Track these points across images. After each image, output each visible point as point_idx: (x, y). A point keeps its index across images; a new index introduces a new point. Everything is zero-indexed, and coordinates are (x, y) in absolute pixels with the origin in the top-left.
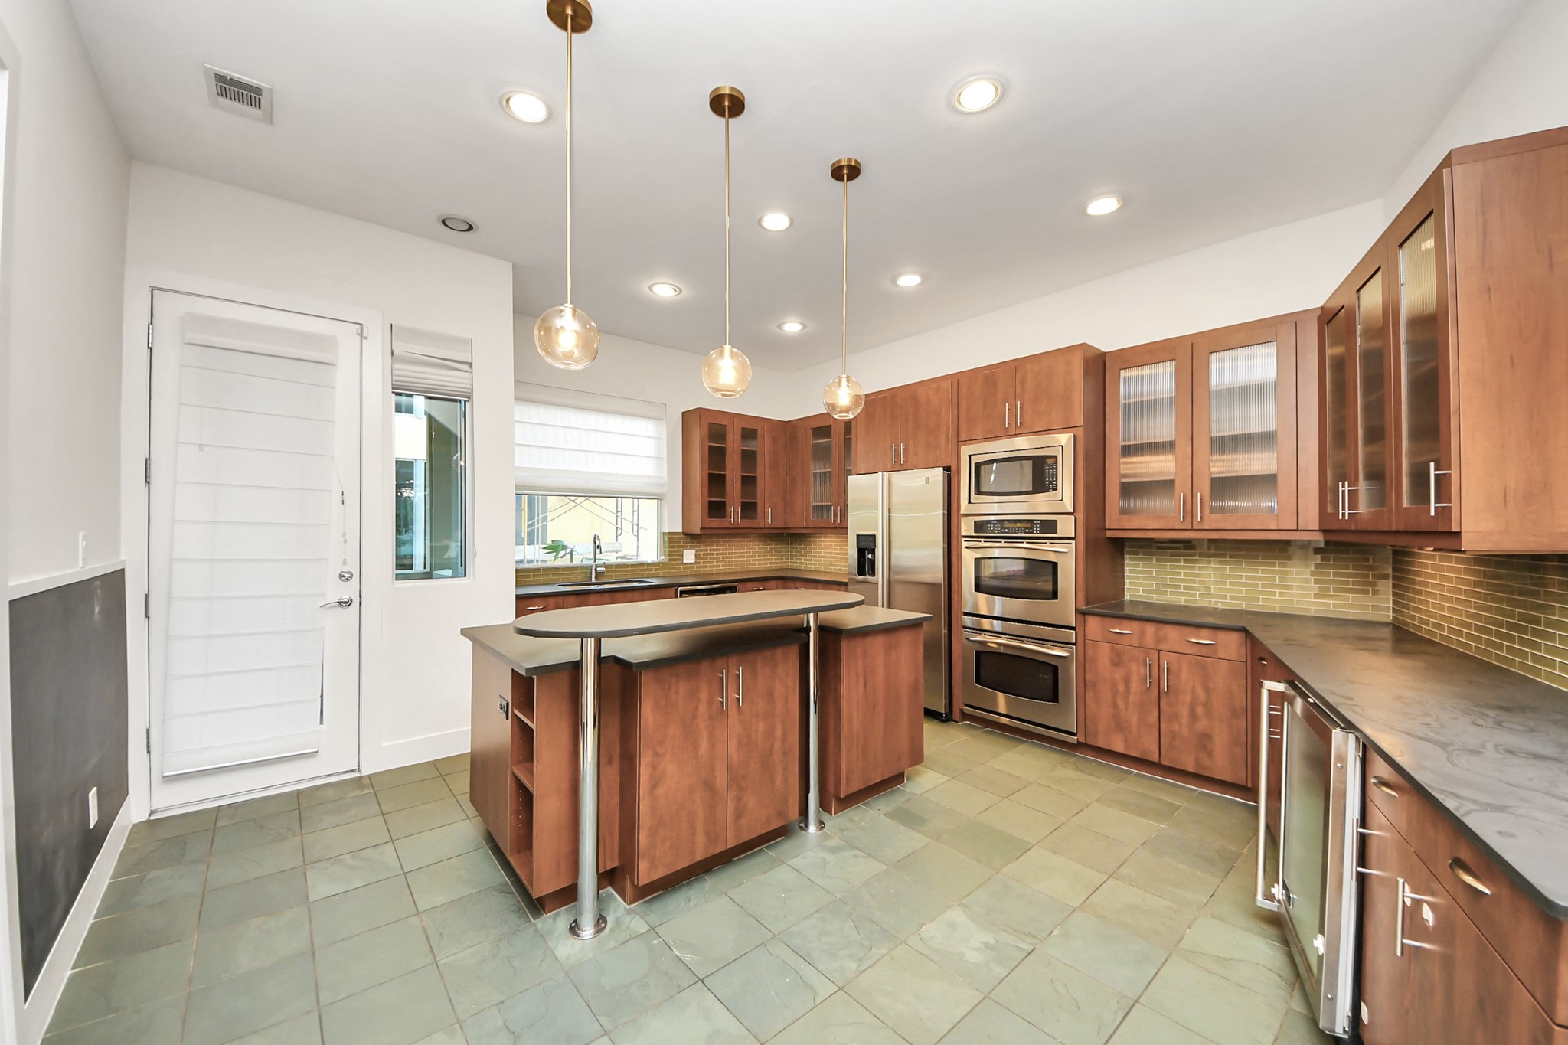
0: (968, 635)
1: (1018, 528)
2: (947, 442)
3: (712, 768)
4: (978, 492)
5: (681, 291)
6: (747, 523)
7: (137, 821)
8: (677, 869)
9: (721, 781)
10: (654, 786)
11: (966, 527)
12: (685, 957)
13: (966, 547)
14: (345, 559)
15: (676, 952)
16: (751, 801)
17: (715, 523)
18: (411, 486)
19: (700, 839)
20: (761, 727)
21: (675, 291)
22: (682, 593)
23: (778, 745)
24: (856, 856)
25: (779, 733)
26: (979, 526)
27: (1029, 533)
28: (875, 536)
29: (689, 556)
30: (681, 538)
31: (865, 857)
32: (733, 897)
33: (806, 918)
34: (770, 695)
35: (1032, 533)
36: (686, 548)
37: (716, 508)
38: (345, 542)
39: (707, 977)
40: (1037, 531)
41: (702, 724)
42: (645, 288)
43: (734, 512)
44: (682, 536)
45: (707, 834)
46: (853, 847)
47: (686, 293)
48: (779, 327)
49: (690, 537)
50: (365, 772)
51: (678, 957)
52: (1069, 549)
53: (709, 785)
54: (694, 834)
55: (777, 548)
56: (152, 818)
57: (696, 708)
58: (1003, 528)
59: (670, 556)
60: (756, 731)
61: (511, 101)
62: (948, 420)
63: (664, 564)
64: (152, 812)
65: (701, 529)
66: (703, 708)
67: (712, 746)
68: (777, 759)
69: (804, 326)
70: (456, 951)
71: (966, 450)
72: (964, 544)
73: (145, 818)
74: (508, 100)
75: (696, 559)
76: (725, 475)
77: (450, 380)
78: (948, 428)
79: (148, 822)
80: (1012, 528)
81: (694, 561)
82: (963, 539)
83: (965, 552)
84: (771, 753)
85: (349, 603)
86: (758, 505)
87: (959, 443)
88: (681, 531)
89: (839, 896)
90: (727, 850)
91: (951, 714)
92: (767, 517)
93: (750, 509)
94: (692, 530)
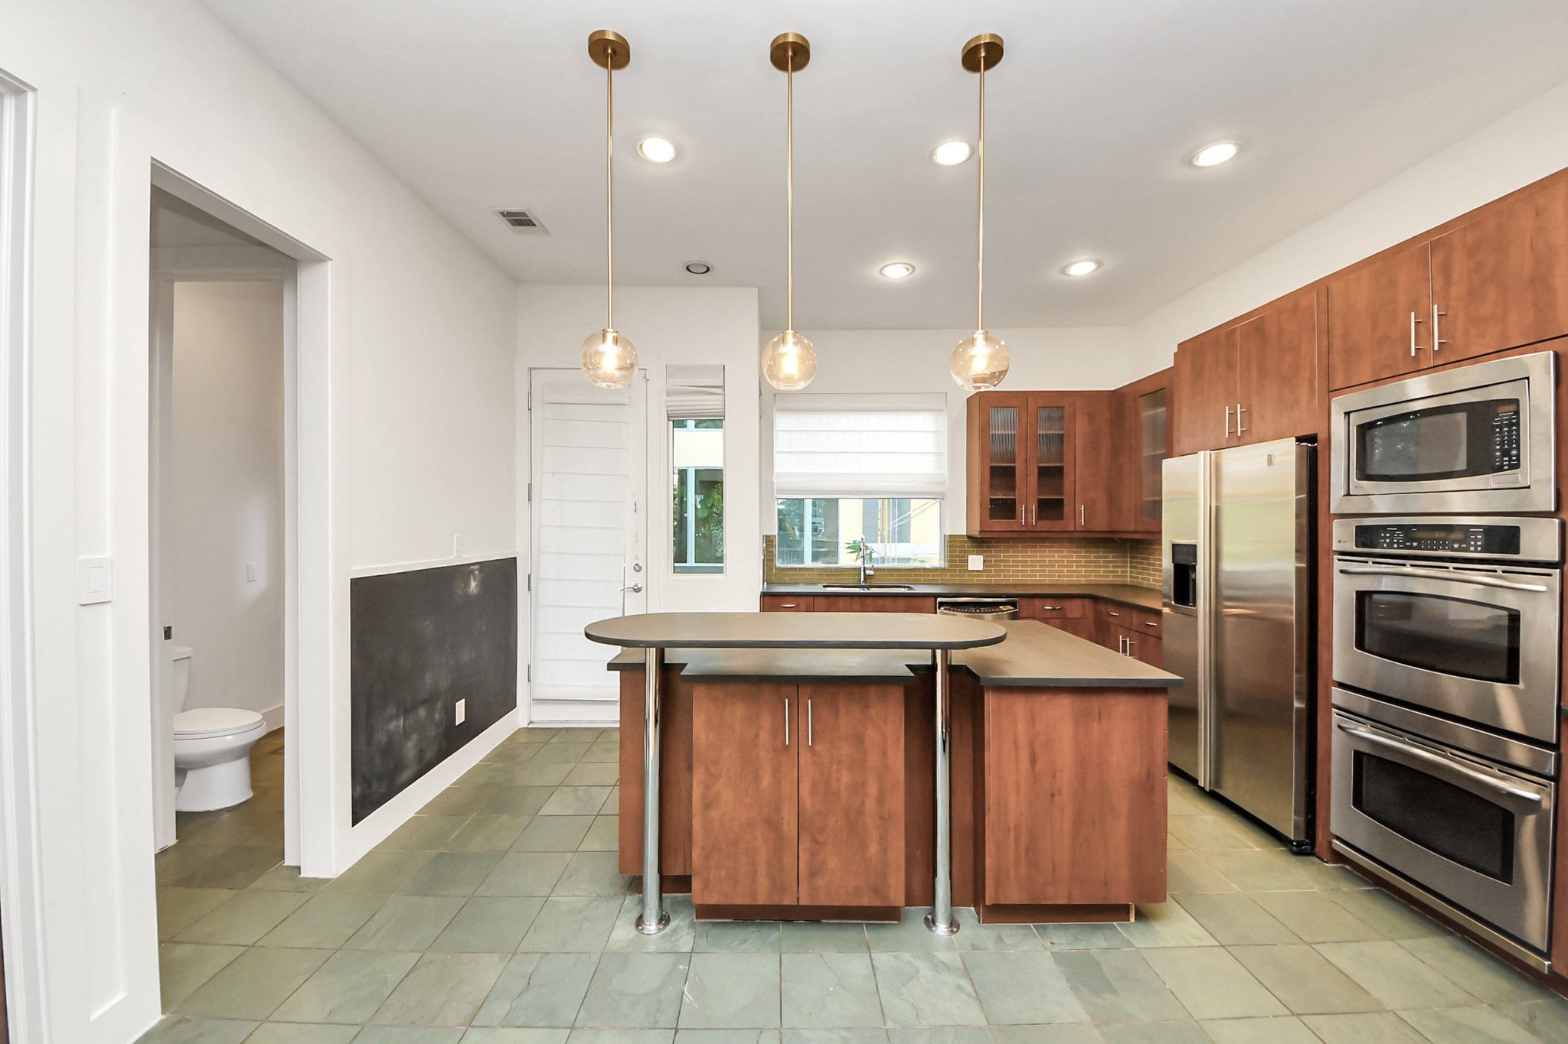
0: (1349, 724)
1: (1438, 540)
2: (1312, 392)
3: (778, 809)
4: (1364, 475)
5: (914, 269)
6: (1046, 525)
7: (521, 726)
8: (734, 903)
9: (789, 826)
10: (707, 806)
11: (1341, 536)
12: (688, 997)
13: (1342, 571)
14: (637, 555)
15: (685, 989)
16: (833, 863)
17: (1000, 525)
19: (763, 881)
20: (845, 777)
21: (908, 269)
22: (941, 604)
23: (871, 805)
24: (959, 988)
25: (873, 789)
26: (1367, 536)
27: (1459, 550)
28: (1195, 546)
29: (976, 562)
30: (964, 542)
31: (970, 996)
32: (784, 961)
33: (827, 1029)
34: (859, 741)
35: (1467, 550)
36: (972, 553)
37: (1003, 508)
38: (637, 541)
39: (684, 1029)
40: (1476, 546)
41: (764, 754)
42: (875, 272)
43: (1027, 513)
44: (966, 539)
45: (771, 877)
46: (967, 972)
47: (920, 269)
48: (1063, 271)
49: (980, 542)
51: (683, 993)
52: (1545, 586)
53: (773, 824)
54: (755, 873)
55: (1108, 557)
56: (530, 726)
57: (757, 735)
58: (1407, 538)
59: (950, 561)
60: (838, 780)
61: (644, 146)
62: (1312, 357)
63: (942, 569)
64: (531, 722)
65: (980, 531)
66: (764, 737)
67: (777, 782)
68: (870, 822)
69: (1099, 264)
70: (567, 894)
71: (1339, 405)
72: (1338, 565)
73: (526, 726)
74: (641, 146)
75: (985, 566)
76: (1014, 468)
77: (709, 403)
78: (1312, 371)
79: (527, 728)
80: (1426, 540)
81: (981, 569)
82: (1336, 557)
83: (1338, 579)
84: (860, 812)
85: (639, 589)
86: (1065, 502)
87: (1332, 392)
88: (965, 534)
89: (890, 1025)
90: (798, 905)
91: (1313, 844)
92: (1079, 516)
93: (1051, 508)
94: (976, 533)
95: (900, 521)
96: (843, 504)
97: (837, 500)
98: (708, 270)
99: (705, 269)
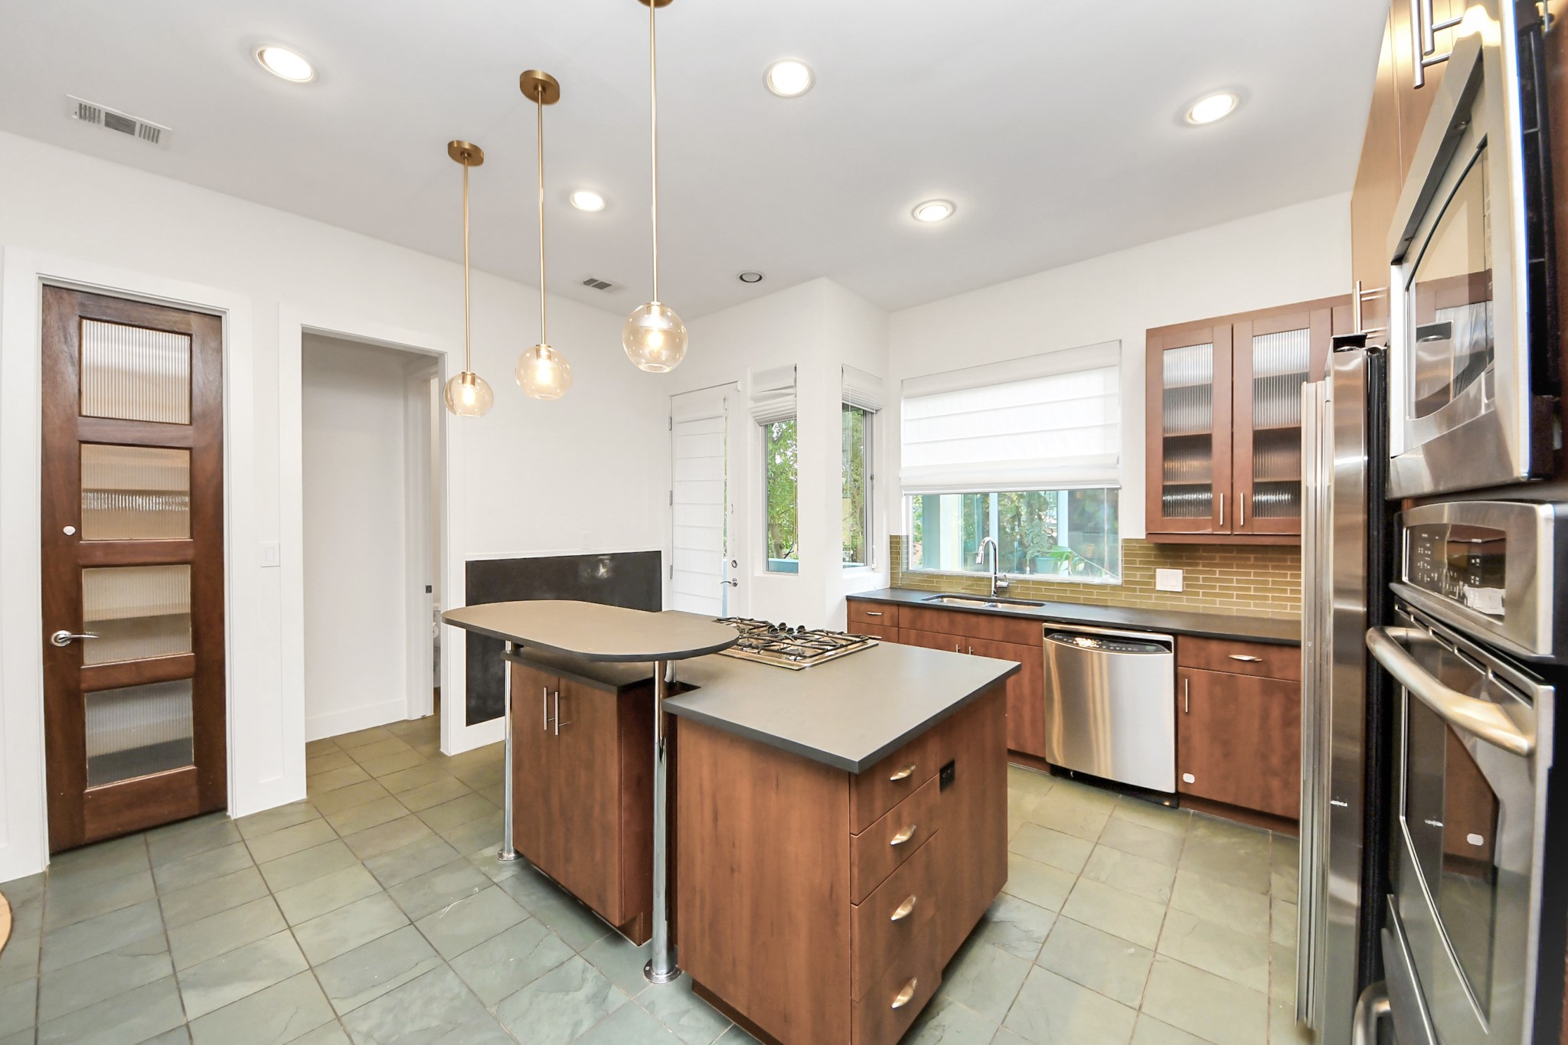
3: (549, 787)
9: (555, 807)
12: (447, 909)
15: (456, 903)
16: (576, 855)
19: (542, 849)
23: (597, 810)
25: (598, 795)
29: (1169, 579)
34: (591, 742)
36: (1162, 564)
39: (415, 926)
41: (543, 735)
44: (1150, 545)
45: (546, 848)
51: (450, 905)
53: (546, 800)
54: (539, 839)
57: (539, 716)
59: (1126, 575)
60: (579, 776)
67: (548, 763)
68: (597, 827)
75: (1185, 586)
77: (784, 405)
81: (1181, 590)
84: (591, 815)
85: (735, 583)
96: (944, 500)
97: (938, 496)
98: (761, 278)
99: (758, 278)
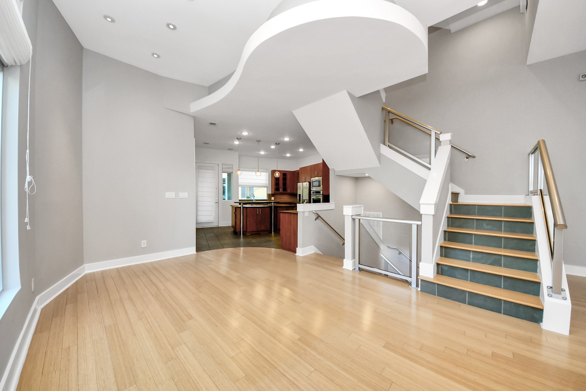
4: (313, 186)
6: (284, 192)
10: (249, 221)
14: (216, 197)
16: (262, 226)
17: (277, 192)
18: (225, 184)
19: (255, 229)
20: (264, 217)
23: (266, 220)
26: (313, 192)
28: (301, 194)
36: (272, 197)
37: (277, 189)
41: (255, 215)
43: (281, 190)
44: (271, 194)
48: (286, 155)
49: (273, 195)
50: (219, 226)
53: (256, 222)
59: (269, 198)
62: (310, 173)
67: (257, 218)
75: (274, 199)
76: (279, 183)
77: (230, 171)
85: (217, 203)
86: (287, 188)
87: (311, 177)
90: (259, 231)
92: (288, 191)
93: (285, 189)
94: (273, 193)
95: (252, 192)
